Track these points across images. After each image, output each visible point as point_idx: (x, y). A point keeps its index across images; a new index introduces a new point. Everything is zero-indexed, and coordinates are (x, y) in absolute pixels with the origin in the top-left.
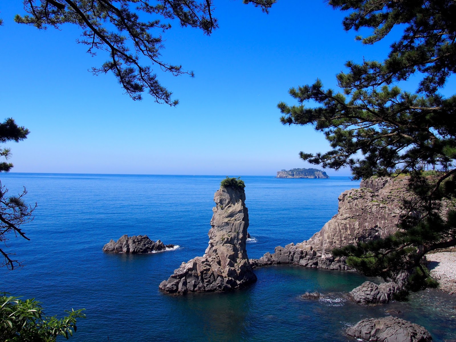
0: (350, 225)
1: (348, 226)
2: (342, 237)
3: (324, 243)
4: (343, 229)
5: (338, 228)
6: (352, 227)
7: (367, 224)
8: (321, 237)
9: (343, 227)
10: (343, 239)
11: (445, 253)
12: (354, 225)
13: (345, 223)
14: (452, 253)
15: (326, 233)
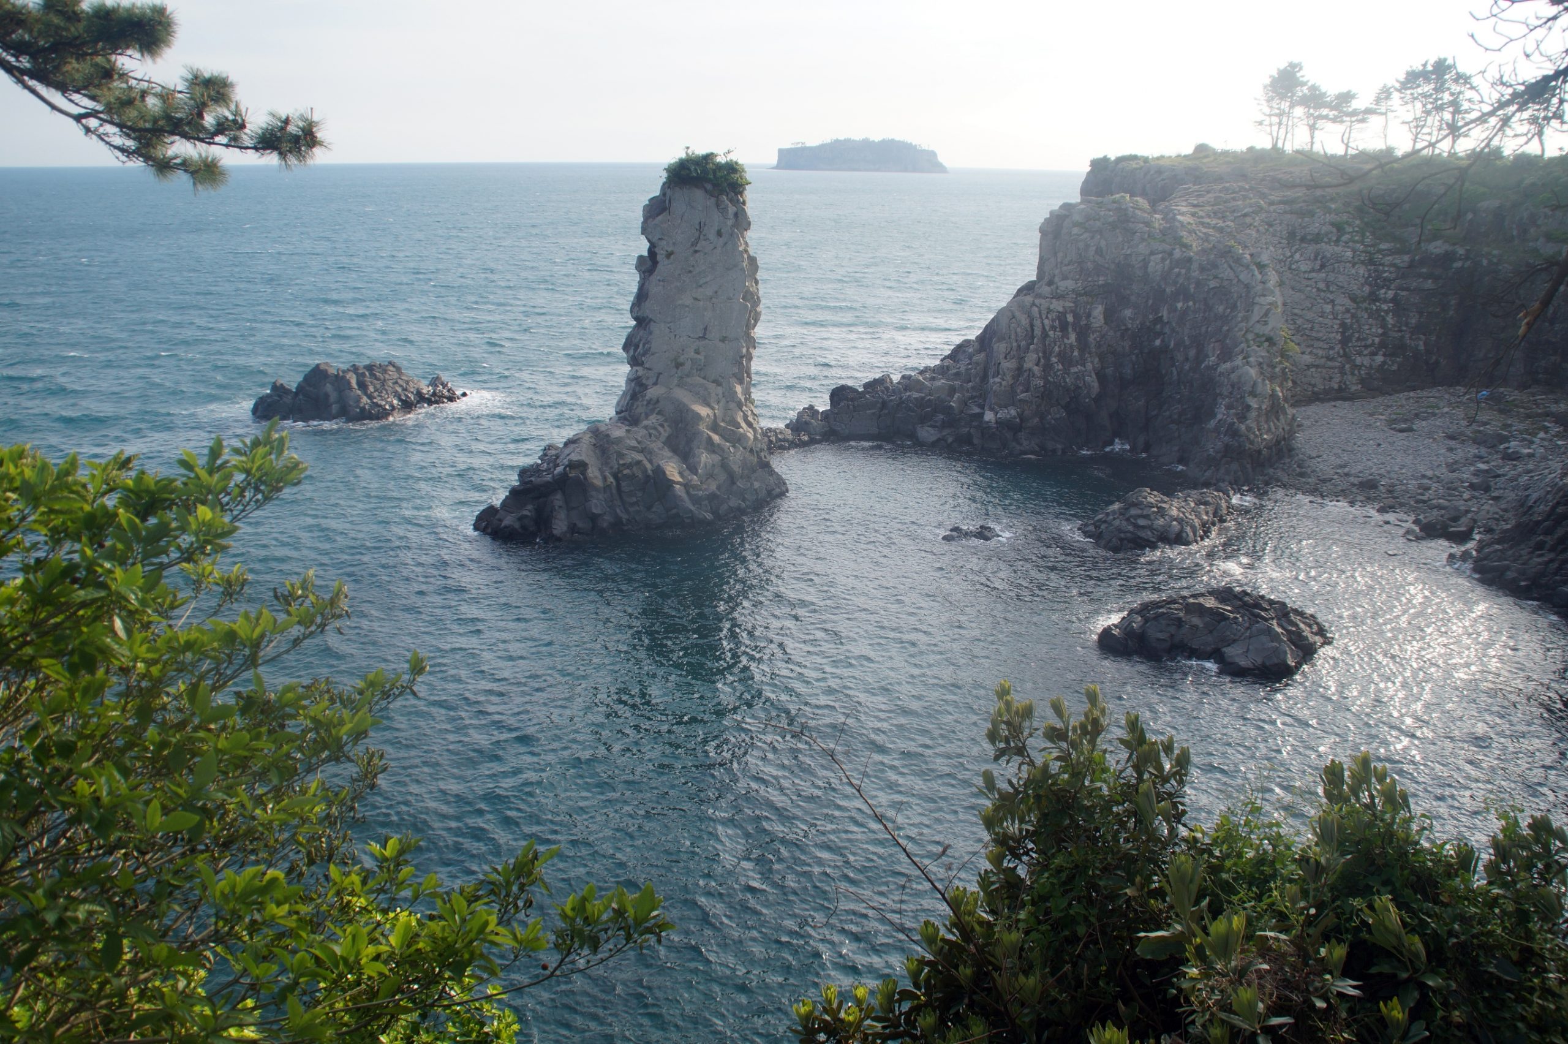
0: (1076, 316)
1: (1070, 318)
2: (1051, 353)
3: (991, 372)
4: (1053, 328)
5: (1037, 323)
6: (1083, 323)
7: (1128, 313)
8: (983, 355)
9: (1053, 320)
10: (1054, 360)
11: (1338, 403)
12: (1089, 316)
13: (1061, 309)
14: (1358, 403)
15: (999, 341)
